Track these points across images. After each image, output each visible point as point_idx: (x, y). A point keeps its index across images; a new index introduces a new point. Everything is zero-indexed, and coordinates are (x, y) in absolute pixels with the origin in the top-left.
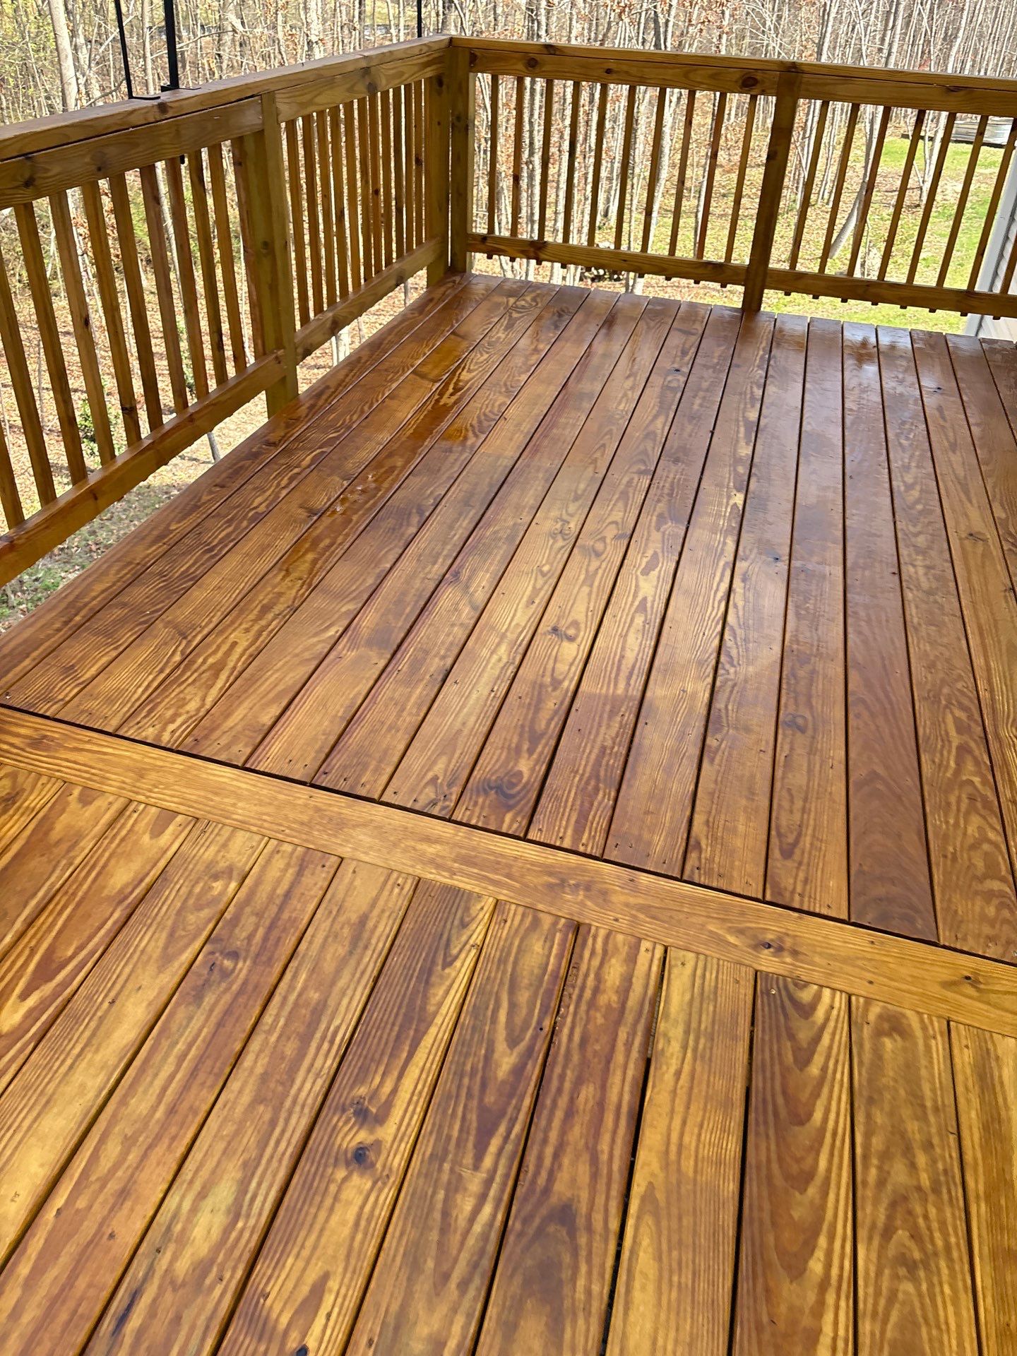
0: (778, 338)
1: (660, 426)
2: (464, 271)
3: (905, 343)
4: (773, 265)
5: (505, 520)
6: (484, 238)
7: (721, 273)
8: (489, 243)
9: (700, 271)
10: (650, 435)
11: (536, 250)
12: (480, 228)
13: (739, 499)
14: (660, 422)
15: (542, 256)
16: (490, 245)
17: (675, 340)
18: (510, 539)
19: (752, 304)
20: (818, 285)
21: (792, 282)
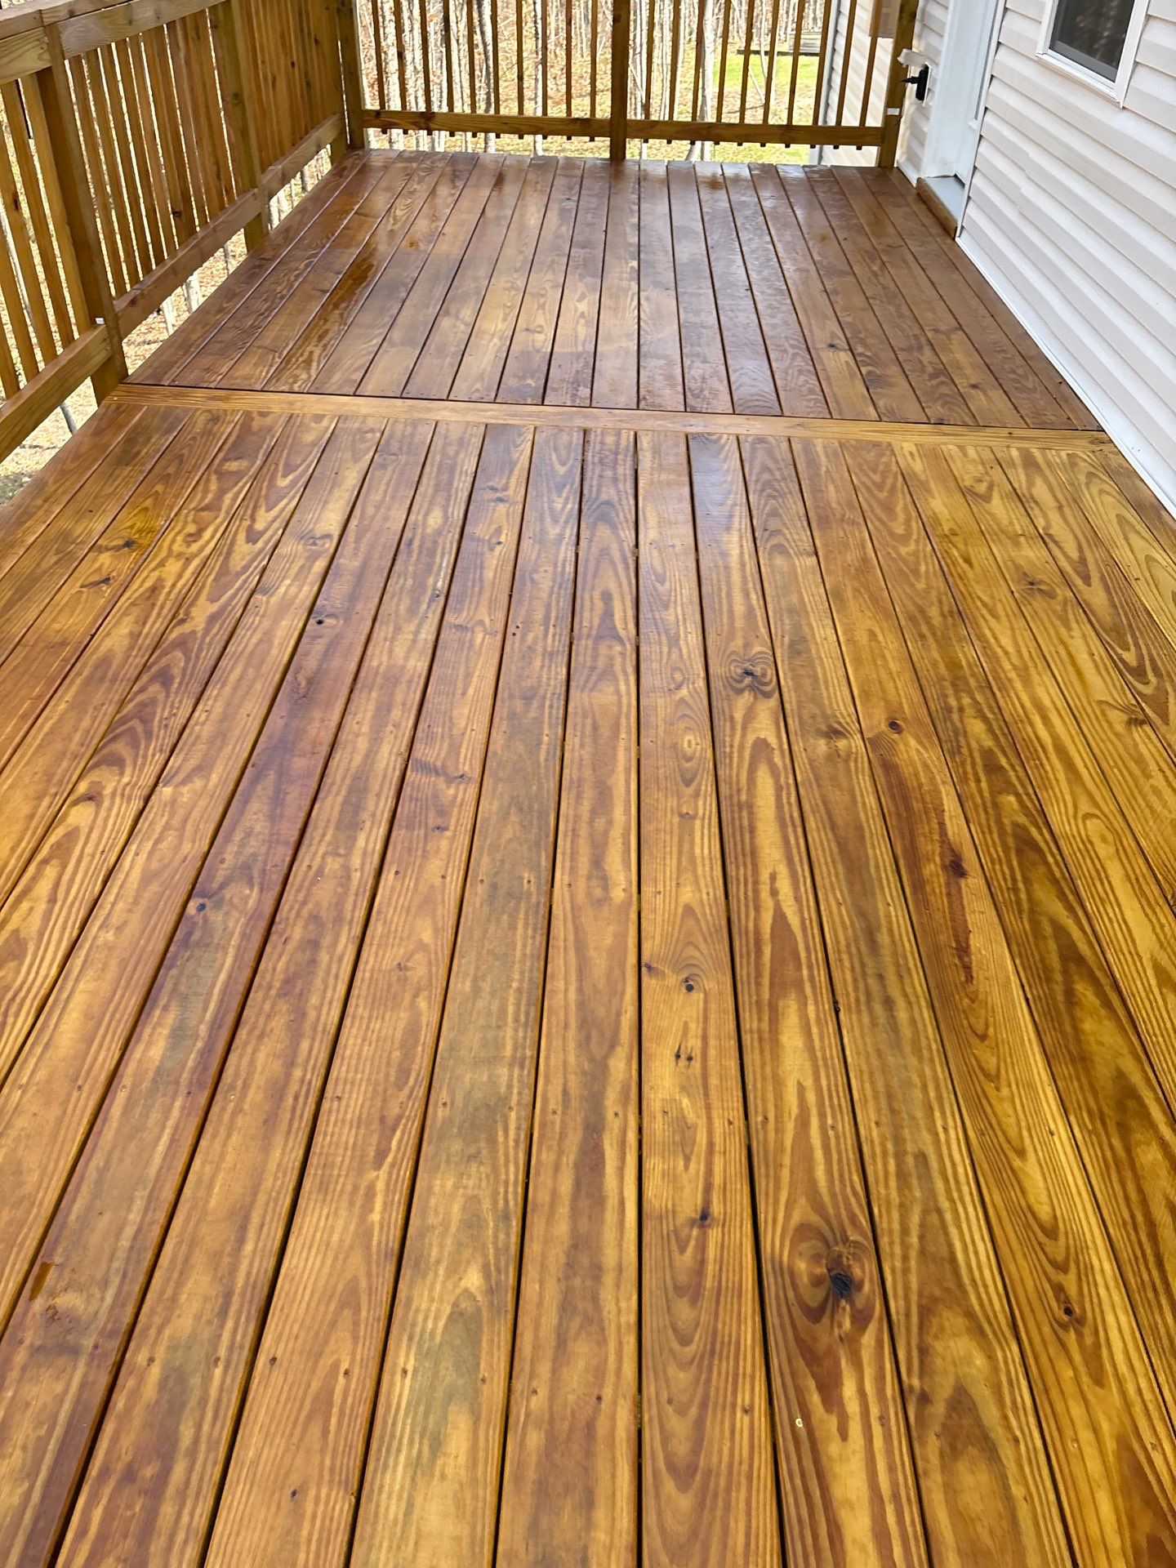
0: (642, 178)
1: (566, 230)
2: (363, 146)
3: (746, 173)
4: (630, 116)
5: (468, 283)
6: (377, 113)
7: (587, 127)
8: (383, 118)
9: (571, 127)
10: (558, 236)
11: (426, 121)
12: (371, 103)
13: (635, 264)
14: (564, 229)
15: (433, 126)
16: (385, 120)
17: (560, 182)
18: (477, 293)
19: (618, 153)
20: (671, 131)
21: (649, 130)
